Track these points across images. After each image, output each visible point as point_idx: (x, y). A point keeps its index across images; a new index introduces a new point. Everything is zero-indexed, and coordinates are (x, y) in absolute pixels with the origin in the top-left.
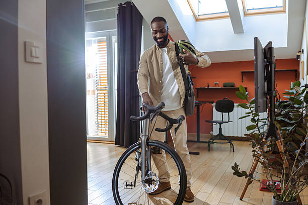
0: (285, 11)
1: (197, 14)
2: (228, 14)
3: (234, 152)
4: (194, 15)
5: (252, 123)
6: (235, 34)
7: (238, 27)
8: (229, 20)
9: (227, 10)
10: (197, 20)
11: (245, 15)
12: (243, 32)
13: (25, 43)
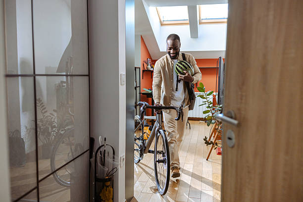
1: (162, 20)
2: (188, 22)
3: (190, 129)
4: (160, 21)
5: (207, 109)
6: (192, 39)
7: (194, 33)
8: (188, 26)
9: (188, 18)
10: (162, 25)
11: (200, 23)
12: (198, 37)
13: (121, 74)
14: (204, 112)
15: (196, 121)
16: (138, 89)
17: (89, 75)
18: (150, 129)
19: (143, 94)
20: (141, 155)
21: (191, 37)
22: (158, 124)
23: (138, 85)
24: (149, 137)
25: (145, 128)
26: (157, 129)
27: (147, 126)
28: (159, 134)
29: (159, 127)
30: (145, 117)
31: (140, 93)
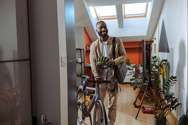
0: (145, 16)
1: (98, 16)
2: (116, 17)
3: (121, 91)
5: (133, 78)
6: (119, 28)
7: (121, 24)
8: (117, 20)
9: (116, 15)
10: (98, 20)
11: (125, 18)
12: (123, 27)
13: (61, 57)
14: (131, 80)
15: (124, 85)
16: (83, 64)
17: (30, 60)
18: (91, 98)
19: (87, 67)
20: (83, 118)
21: (119, 27)
22: (98, 95)
23: (83, 61)
24: (90, 104)
25: (87, 97)
26: (96, 99)
27: (88, 95)
28: (98, 103)
29: (98, 97)
30: (87, 88)
31: (84, 67)
